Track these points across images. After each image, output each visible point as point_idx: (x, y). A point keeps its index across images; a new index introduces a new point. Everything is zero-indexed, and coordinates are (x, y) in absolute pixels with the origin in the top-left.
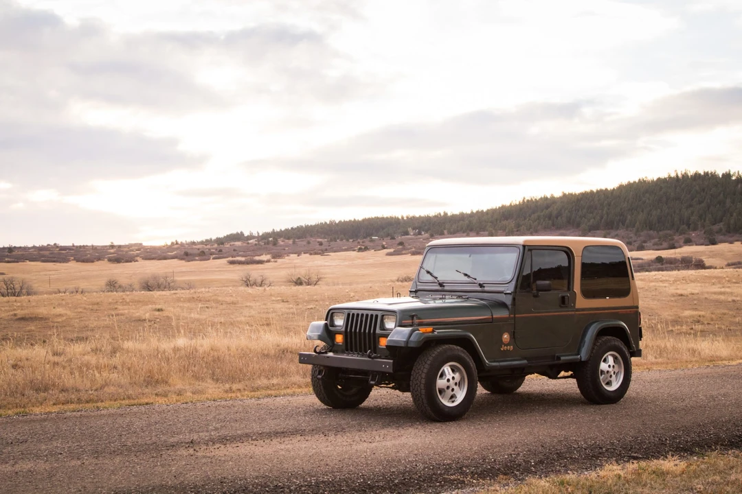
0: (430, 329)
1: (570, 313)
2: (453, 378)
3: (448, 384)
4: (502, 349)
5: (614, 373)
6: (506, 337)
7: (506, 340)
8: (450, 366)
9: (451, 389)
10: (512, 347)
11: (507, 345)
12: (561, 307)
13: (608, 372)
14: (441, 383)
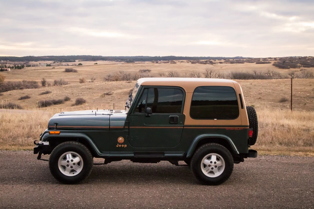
0: (58, 132)
1: (179, 127)
2: (72, 161)
3: (68, 163)
4: (117, 146)
5: (216, 167)
6: (121, 139)
7: (121, 141)
8: (71, 154)
9: (70, 166)
10: (126, 145)
11: (121, 144)
12: (170, 123)
13: (210, 166)
14: (61, 162)
